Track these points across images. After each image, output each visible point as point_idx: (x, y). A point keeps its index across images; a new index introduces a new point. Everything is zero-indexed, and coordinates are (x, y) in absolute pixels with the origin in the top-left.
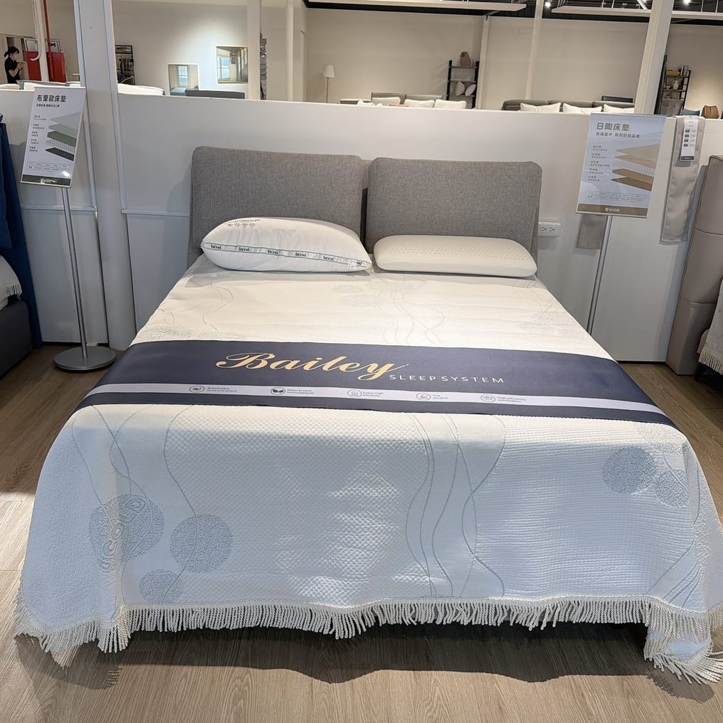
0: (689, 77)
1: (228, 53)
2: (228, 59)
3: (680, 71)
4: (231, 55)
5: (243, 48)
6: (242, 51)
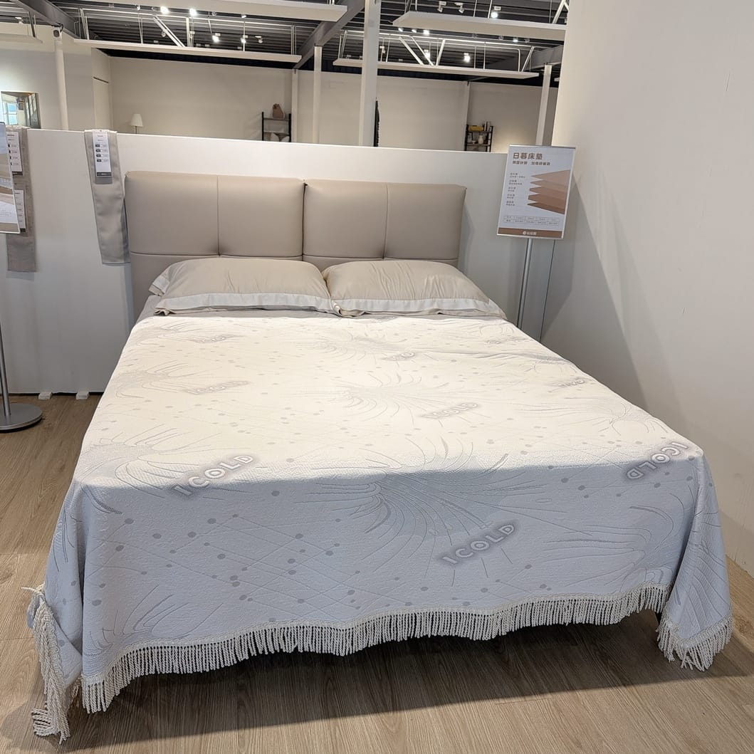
0: (492, 132)
1: (14, 99)
2: (15, 105)
3: (484, 126)
4: (18, 101)
5: (31, 94)
6: (30, 97)
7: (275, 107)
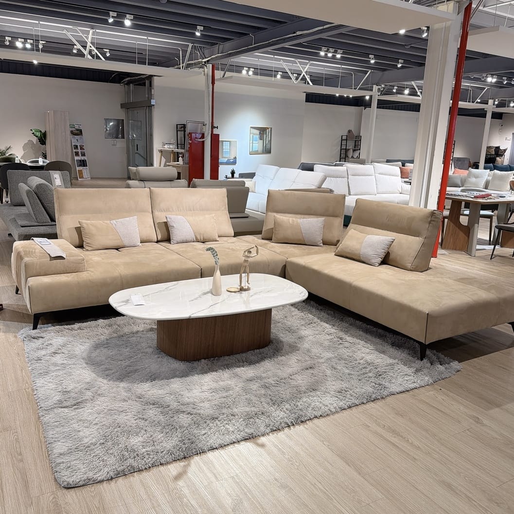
1: (257, 132)
2: (258, 136)
4: (260, 133)
5: (268, 128)
6: (267, 131)
7: (350, 131)
